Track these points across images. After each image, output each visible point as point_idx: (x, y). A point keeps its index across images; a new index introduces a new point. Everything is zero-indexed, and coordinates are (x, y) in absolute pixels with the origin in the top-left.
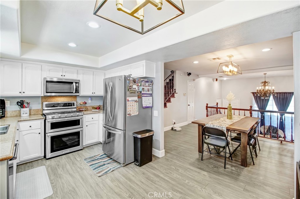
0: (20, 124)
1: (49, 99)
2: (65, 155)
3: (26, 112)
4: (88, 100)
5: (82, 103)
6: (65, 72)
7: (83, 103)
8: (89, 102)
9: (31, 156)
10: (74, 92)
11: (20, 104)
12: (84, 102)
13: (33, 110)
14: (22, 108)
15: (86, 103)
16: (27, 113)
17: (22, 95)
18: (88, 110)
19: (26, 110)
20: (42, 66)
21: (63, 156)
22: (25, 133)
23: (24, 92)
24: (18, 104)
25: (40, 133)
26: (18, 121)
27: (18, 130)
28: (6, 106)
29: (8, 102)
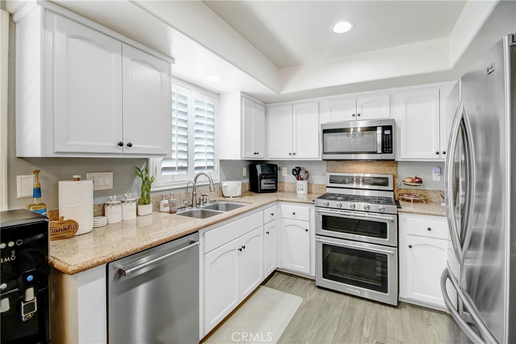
0: (282, 205)
1: (339, 167)
2: (351, 298)
3: (302, 187)
4: (432, 175)
5: (408, 180)
6: (362, 107)
7: (413, 182)
8: (434, 179)
9: (295, 266)
10: (380, 151)
11: (295, 173)
12: (416, 178)
13: (316, 185)
14: (298, 179)
15: (421, 182)
16: (303, 190)
17: (293, 158)
18: (427, 201)
19: (303, 184)
20: (319, 103)
21: (346, 297)
22: (287, 222)
23: (294, 154)
24: (293, 173)
25: (307, 230)
26: (278, 200)
27: (273, 214)
28: (283, 175)
29: (286, 169)
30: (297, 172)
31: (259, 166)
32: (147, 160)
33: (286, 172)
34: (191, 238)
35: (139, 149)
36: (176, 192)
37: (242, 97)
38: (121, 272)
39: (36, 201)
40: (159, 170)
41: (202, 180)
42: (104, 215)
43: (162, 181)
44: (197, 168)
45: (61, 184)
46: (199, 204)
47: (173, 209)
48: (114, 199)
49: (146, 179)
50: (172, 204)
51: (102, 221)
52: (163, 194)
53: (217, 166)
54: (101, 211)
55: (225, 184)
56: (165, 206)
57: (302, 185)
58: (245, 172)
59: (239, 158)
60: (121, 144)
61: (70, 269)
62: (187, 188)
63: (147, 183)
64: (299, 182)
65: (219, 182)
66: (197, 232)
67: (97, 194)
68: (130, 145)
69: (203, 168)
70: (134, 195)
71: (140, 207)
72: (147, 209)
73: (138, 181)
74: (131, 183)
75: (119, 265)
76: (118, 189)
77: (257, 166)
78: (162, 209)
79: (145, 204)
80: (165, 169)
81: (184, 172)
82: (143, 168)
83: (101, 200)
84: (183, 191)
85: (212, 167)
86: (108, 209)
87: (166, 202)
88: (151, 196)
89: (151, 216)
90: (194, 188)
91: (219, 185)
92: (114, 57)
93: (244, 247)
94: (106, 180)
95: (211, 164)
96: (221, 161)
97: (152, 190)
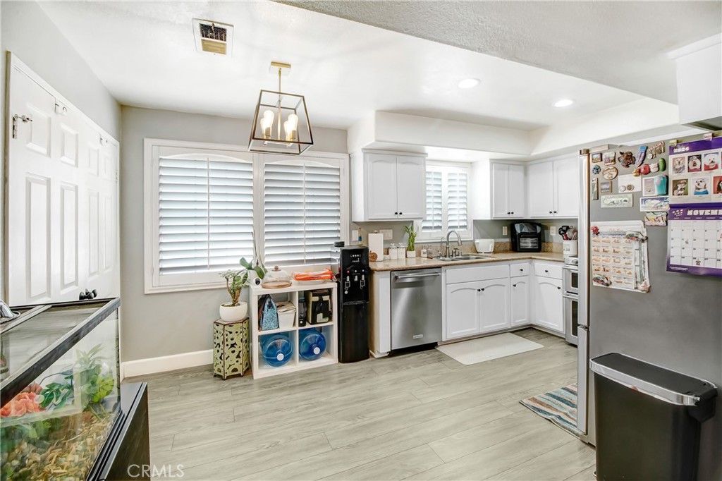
0: (536, 264)
3: (568, 247)
9: (548, 323)
11: (562, 232)
14: (564, 239)
17: (554, 217)
22: (540, 280)
23: (555, 212)
24: (560, 233)
25: (559, 288)
26: (531, 258)
27: (522, 270)
28: (551, 234)
29: (554, 228)
30: (564, 231)
31: (518, 225)
32: (412, 222)
33: (555, 231)
34: (436, 270)
35: (407, 215)
36: (433, 245)
37: (491, 163)
38: (396, 278)
39: (360, 243)
40: (420, 228)
41: (453, 237)
42: (388, 254)
43: (422, 236)
44: (450, 227)
45: (369, 234)
46: (452, 256)
47: (429, 256)
48: (393, 245)
49: (412, 234)
50: (429, 253)
51: (387, 256)
52: (423, 245)
53: (471, 225)
54: (387, 252)
55: (477, 241)
56: (424, 253)
57: (568, 245)
58: (505, 231)
59: (489, 218)
60: (396, 213)
61: (377, 269)
62: (441, 242)
63: (412, 237)
64: (566, 242)
65: (472, 239)
66: (441, 267)
67: (385, 242)
68: (401, 214)
69: (456, 227)
70: (404, 245)
71: (408, 252)
72: (412, 254)
73: (407, 235)
74: (403, 237)
75: (396, 274)
76: (395, 240)
77: (516, 225)
78: (422, 255)
79: (411, 250)
80: (424, 228)
81: (440, 230)
82: (410, 227)
83: (387, 246)
84: (439, 245)
85: (465, 227)
86: (390, 250)
87: (425, 250)
88: (415, 246)
89: (415, 259)
90: (448, 243)
91: (473, 241)
92: (393, 166)
93: (483, 290)
94: (389, 234)
95: (463, 224)
96: (474, 221)
97: (415, 242)
